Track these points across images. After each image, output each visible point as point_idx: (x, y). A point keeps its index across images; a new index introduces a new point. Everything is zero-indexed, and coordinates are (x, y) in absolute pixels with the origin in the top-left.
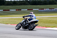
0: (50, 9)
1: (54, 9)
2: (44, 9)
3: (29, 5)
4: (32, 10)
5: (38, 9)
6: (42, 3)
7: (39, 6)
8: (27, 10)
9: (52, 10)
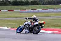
0: (32, 10)
1: (36, 10)
2: (25, 10)
3: (9, 5)
4: (13, 10)
5: (19, 10)
6: (23, 4)
7: (20, 6)
8: (7, 10)
9: (34, 10)
